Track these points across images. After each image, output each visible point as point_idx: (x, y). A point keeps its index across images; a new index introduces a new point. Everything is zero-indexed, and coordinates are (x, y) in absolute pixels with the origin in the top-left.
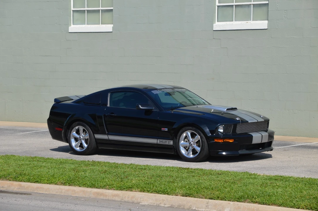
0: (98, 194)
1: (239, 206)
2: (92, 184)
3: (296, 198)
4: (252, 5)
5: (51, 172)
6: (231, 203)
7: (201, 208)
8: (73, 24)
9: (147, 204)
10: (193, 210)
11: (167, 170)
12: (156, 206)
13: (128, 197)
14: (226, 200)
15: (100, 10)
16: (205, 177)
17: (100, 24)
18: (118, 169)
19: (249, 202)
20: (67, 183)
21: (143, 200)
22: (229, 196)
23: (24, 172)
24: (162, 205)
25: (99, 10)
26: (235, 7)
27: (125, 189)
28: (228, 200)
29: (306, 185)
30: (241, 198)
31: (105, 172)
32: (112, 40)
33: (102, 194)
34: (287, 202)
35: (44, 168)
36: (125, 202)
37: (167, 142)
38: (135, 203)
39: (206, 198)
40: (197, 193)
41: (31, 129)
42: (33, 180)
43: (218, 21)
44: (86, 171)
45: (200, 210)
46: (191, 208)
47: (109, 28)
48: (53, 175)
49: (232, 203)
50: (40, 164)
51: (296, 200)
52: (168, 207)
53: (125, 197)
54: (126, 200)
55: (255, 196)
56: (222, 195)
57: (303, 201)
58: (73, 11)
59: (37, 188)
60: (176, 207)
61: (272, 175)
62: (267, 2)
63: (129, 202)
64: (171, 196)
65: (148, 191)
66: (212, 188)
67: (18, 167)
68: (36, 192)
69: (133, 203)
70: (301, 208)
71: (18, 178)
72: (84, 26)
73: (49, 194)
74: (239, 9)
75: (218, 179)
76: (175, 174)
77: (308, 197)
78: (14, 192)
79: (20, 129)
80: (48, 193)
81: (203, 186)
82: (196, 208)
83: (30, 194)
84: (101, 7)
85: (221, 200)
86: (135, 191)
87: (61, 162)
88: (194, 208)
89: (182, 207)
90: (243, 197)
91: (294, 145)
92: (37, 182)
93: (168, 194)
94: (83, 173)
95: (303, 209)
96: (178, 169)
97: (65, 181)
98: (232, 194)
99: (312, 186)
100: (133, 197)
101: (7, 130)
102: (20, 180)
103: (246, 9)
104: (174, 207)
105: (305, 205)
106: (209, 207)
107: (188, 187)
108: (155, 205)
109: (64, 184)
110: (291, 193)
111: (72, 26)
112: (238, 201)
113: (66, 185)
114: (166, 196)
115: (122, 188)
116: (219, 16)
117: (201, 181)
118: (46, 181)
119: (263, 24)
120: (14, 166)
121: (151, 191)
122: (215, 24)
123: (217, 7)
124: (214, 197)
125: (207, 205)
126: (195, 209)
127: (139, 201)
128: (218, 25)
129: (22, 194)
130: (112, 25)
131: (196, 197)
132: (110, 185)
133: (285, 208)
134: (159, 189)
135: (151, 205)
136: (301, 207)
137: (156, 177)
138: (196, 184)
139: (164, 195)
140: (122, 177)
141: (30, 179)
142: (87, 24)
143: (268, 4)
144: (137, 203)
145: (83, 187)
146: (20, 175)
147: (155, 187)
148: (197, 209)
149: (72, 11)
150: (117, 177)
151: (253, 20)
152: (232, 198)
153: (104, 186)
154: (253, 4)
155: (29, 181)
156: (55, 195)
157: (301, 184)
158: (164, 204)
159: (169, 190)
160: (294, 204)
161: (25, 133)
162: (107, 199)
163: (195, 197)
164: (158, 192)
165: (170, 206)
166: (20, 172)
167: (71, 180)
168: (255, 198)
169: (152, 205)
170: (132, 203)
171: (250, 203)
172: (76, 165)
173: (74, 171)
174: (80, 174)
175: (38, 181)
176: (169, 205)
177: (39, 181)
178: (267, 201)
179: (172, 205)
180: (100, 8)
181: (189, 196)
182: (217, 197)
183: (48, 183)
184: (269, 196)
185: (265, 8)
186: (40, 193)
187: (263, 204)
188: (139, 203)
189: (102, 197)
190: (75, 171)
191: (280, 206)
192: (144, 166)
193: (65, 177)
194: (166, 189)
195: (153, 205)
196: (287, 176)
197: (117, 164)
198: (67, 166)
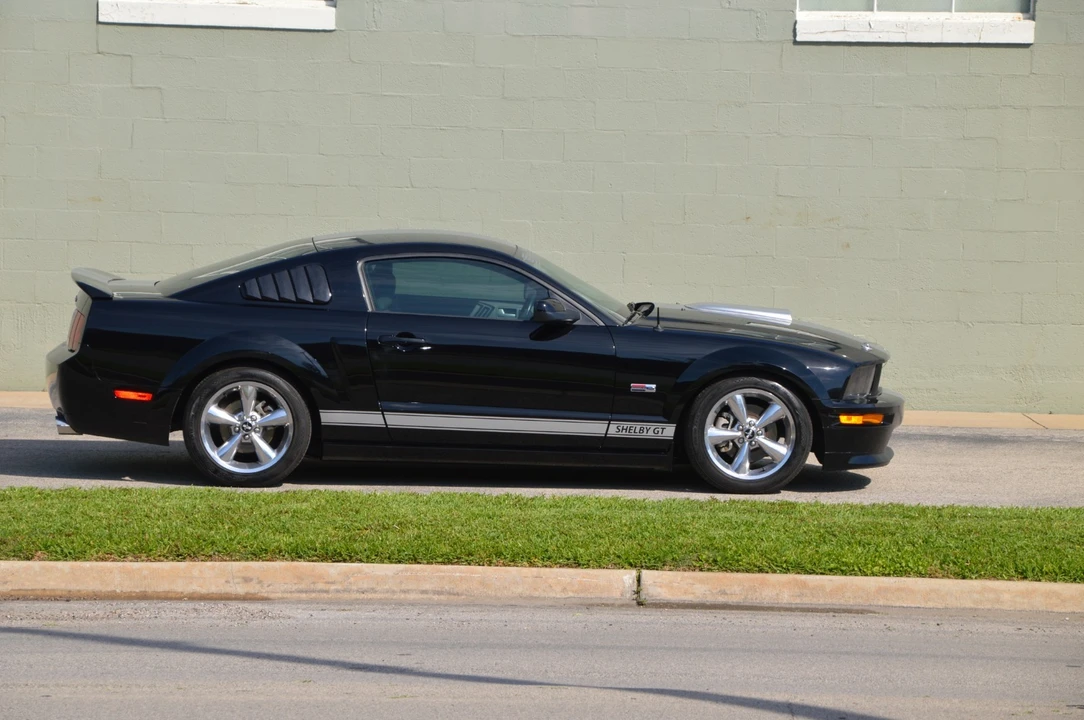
37: (637, 430)
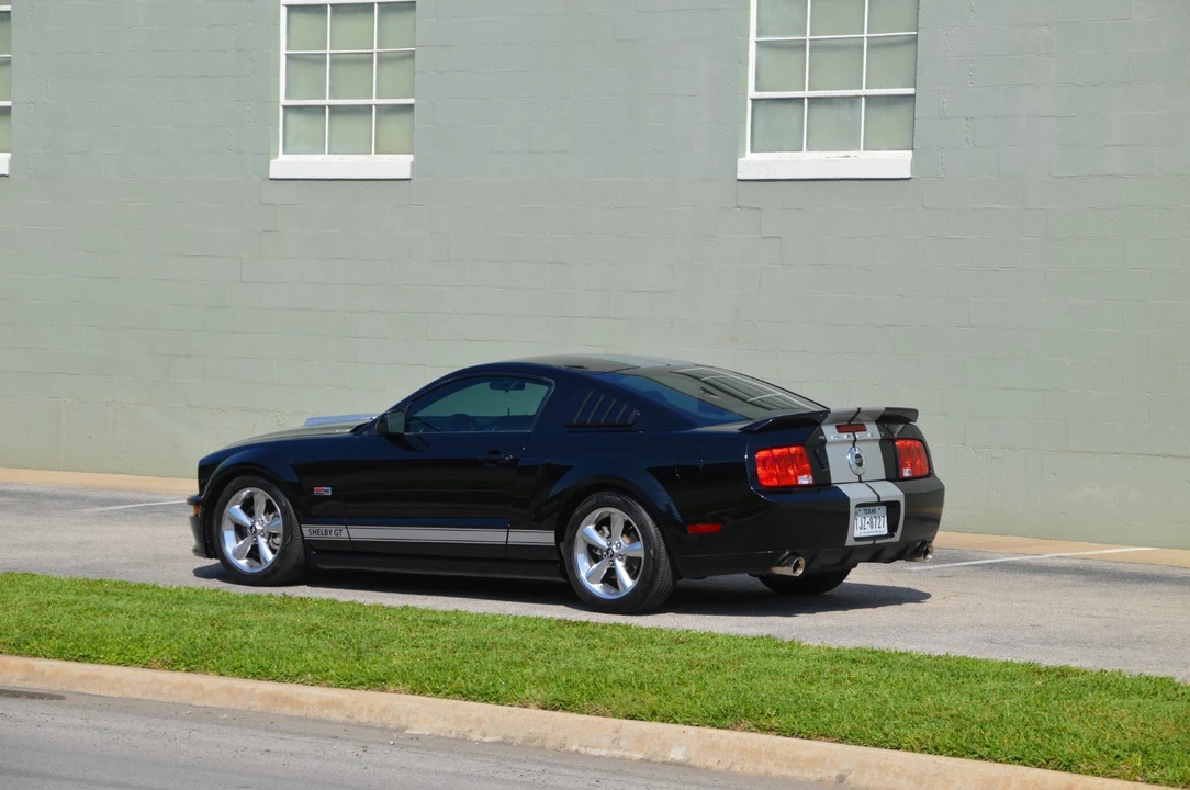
0: (275, 698)
1: (713, 743)
2: (259, 668)
3: (896, 716)
4: (863, 99)
5: (139, 627)
6: (692, 730)
7: (595, 748)
8: (284, 153)
9: (428, 733)
10: (572, 753)
11: (515, 627)
12: (456, 738)
13: (370, 711)
14: (676, 722)
15: (374, 108)
16: (629, 651)
17: (371, 153)
18: (359, 620)
19: (748, 729)
20: (183, 664)
21: (416, 721)
22: (686, 709)
23: (51, 626)
24: (476, 736)
25: (369, 107)
26: (809, 104)
27: (363, 684)
28: (685, 723)
29: (941, 676)
30: (725, 716)
31: (311, 630)
32: (410, 204)
33: (288, 700)
34: (864, 729)
35: (120, 615)
36: (360, 725)
38: (391, 729)
39: (615, 715)
40: (592, 699)
41: (131, 495)
42: (72, 652)
43: (752, 150)
44: (251, 627)
45: (592, 753)
46: (564, 745)
47: (398, 165)
48: (142, 638)
49: (693, 732)
50: (111, 601)
51: (896, 722)
52: (494, 743)
53: (361, 708)
54: (364, 718)
55: (768, 711)
56: (668, 707)
57: (915, 725)
58: (285, 107)
59: (84, 678)
60: (520, 742)
61: (848, 648)
62: (911, 91)
63: (371, 727)
64: (505, 709)
65: (437, 692)
66: (642, 683)
67: (35, 611)
68: (78, 690)
69: (383, 728)
70: (907, 749)
71: (28, 644)
72: (318, 157)
73: (120, 698)
74: (821, 111)
75: (668, 656)
76: (533, 641)
77: (932, 715)
78: (7, 691)
79: (95, 494)
80: (116, 695)
81: (612, 677)
82: (580, 746)
83: (60, 698)
84: (377, 98)
85: (663, 721)
86: (395, 692)
87: (180, 598)
88: (574, 748)
89: (537, 743)
90: (731, 714)
91: (981, 562)
92: (84, 658)
93: (498, 701)
94: (239, 633)
95: (913, 750)
96: (553, 623)
97: (175, 658)
98: (699, 703)
99: (961, 680)
100: (384, 710)
101: (53, 497)
102: (34, 652)
103: (844, 112)
104: (511, 744)
105: (917, 739)
106: (623, 743)
107: (564, 679)
108: (453, 735)
109: (171, 666)
110: (886, 701)
111: (282, 157)
112: (713, 726)
113: (178, 669)
114: (491, 707)
115: (356, 682)
116: (755, 133)
117: (611, 662)
118: (114, 657)
119: (896, 162)
120: (21, 608)
121: (447, 691)
122: (743, 159)
123: (749, 103)
124: (641, 713)
125: (615, 736)
126: (577, 751)
127: (404, 723)
128: (754, 163)
129: (32, 696)
130: (410, 158)
131: (587, 710)
132: (318, 672)
133: (856, 747)
134: (470, 685)
135: (439, 737)
136: (905, 745)
137: (472, 646)
138: (592, 671)
139: (485, 705)
140: (363, 646)
141: (64, 648)
142: (329, 153)
143: (913, 96)
144: (396, 730)
145: (233, 676)
146: (35, 635)
147: (459, 679)
148: (582, 750)
149: (281, 109)
150: (344, 648)
151: (864, 150)
152: (696, 716)
153: (297, 675)
154: (865, 96)
155: (60, 654)
156: (137, 700)
157: (926, 674)
158: (480, 734)
159: (503, 690)
160: (886, 735)
161: (109, 508)
162: (303, 715)
163: (582, 713)
164: (466, 695)
165: (500, 738)
166: (37, 625)
167: (195, 653)
168: (769, 715)
169: (443, 735)
170: (381, 728)
171: (752, 731)
172: (227, 608)
173: (213, 625)
174: (229, 634)
175: (88, 656)
176: (498, 735)
177: (94, 655)
178: (805, 725)
179: (505, 737)
180: (374, 101)
181: (563, 709)
182: (649, 714)
183: (119, 664)
184: (813, 710)
185: (903, 110)
186: (92, 693)
187: (792, 735)
188: (401, 730)
189: (287, 710)
190: (216, 626)
191: (842, 740)
192: (446, 613)
193: (179, 643)
194: (493, 685)
195: (445, 737)
196: (893, 651)
197: (361, 605)
198: (195, 611)
